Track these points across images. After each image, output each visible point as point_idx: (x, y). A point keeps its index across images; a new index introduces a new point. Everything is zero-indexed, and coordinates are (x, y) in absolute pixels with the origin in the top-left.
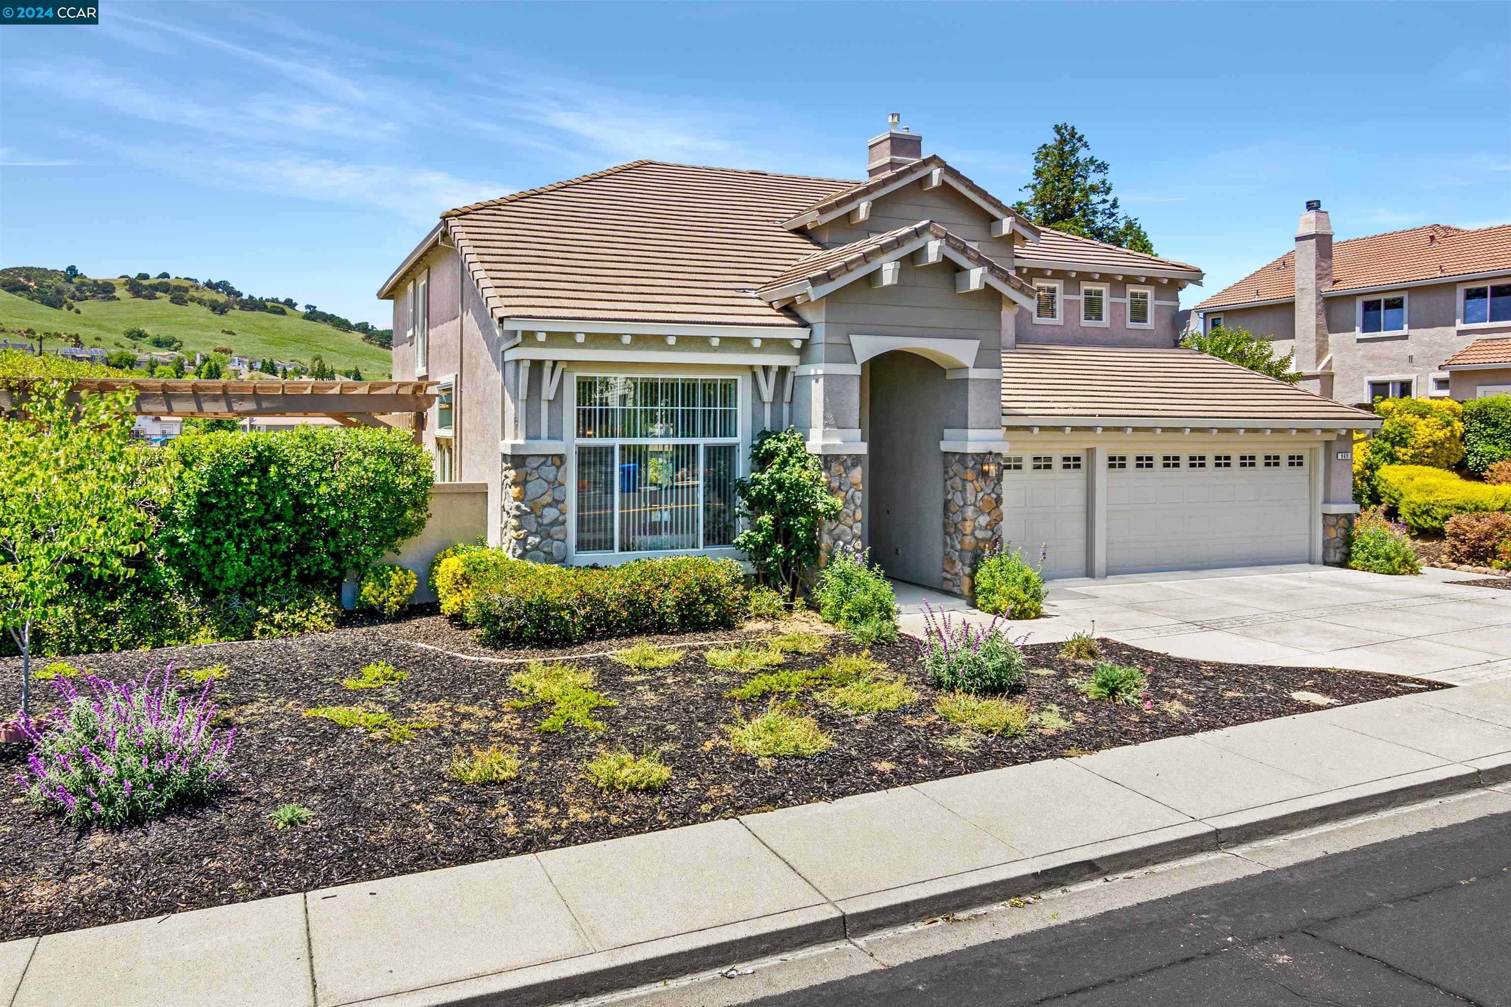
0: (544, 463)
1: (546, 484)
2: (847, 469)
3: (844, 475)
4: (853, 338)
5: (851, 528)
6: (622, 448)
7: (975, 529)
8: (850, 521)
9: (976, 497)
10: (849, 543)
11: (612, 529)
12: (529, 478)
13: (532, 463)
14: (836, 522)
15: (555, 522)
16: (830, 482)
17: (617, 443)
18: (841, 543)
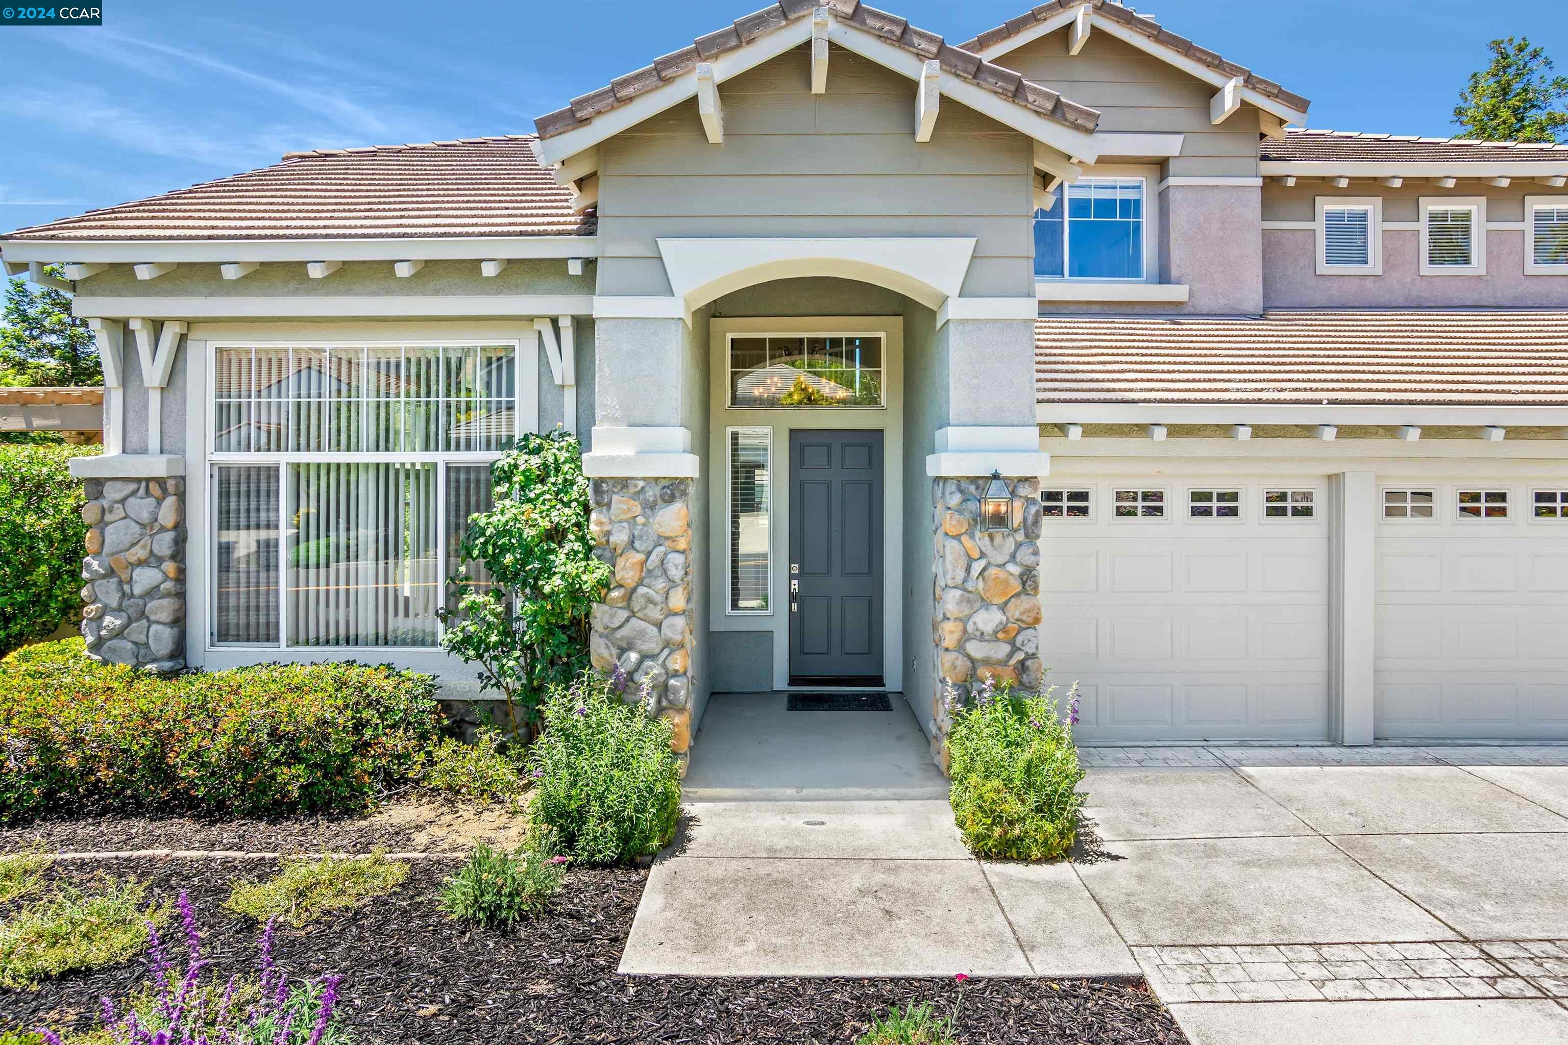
0: (134, 493)
1: (137, 528)
2: (650, 507)
3: (640, 520)
4: (662, 242)
5: (659, 625)
6: (296, 468)
7: (965, 637)
8: (655, 613)
9: (968, 570)
10: (653, 657)
11: (277, 607)
12: (108, 518)
13: (112, 493)
14: (625, 614)
15: (152, 593)
16: (608, 533)
17: (284, 459)
18: (633, 656)
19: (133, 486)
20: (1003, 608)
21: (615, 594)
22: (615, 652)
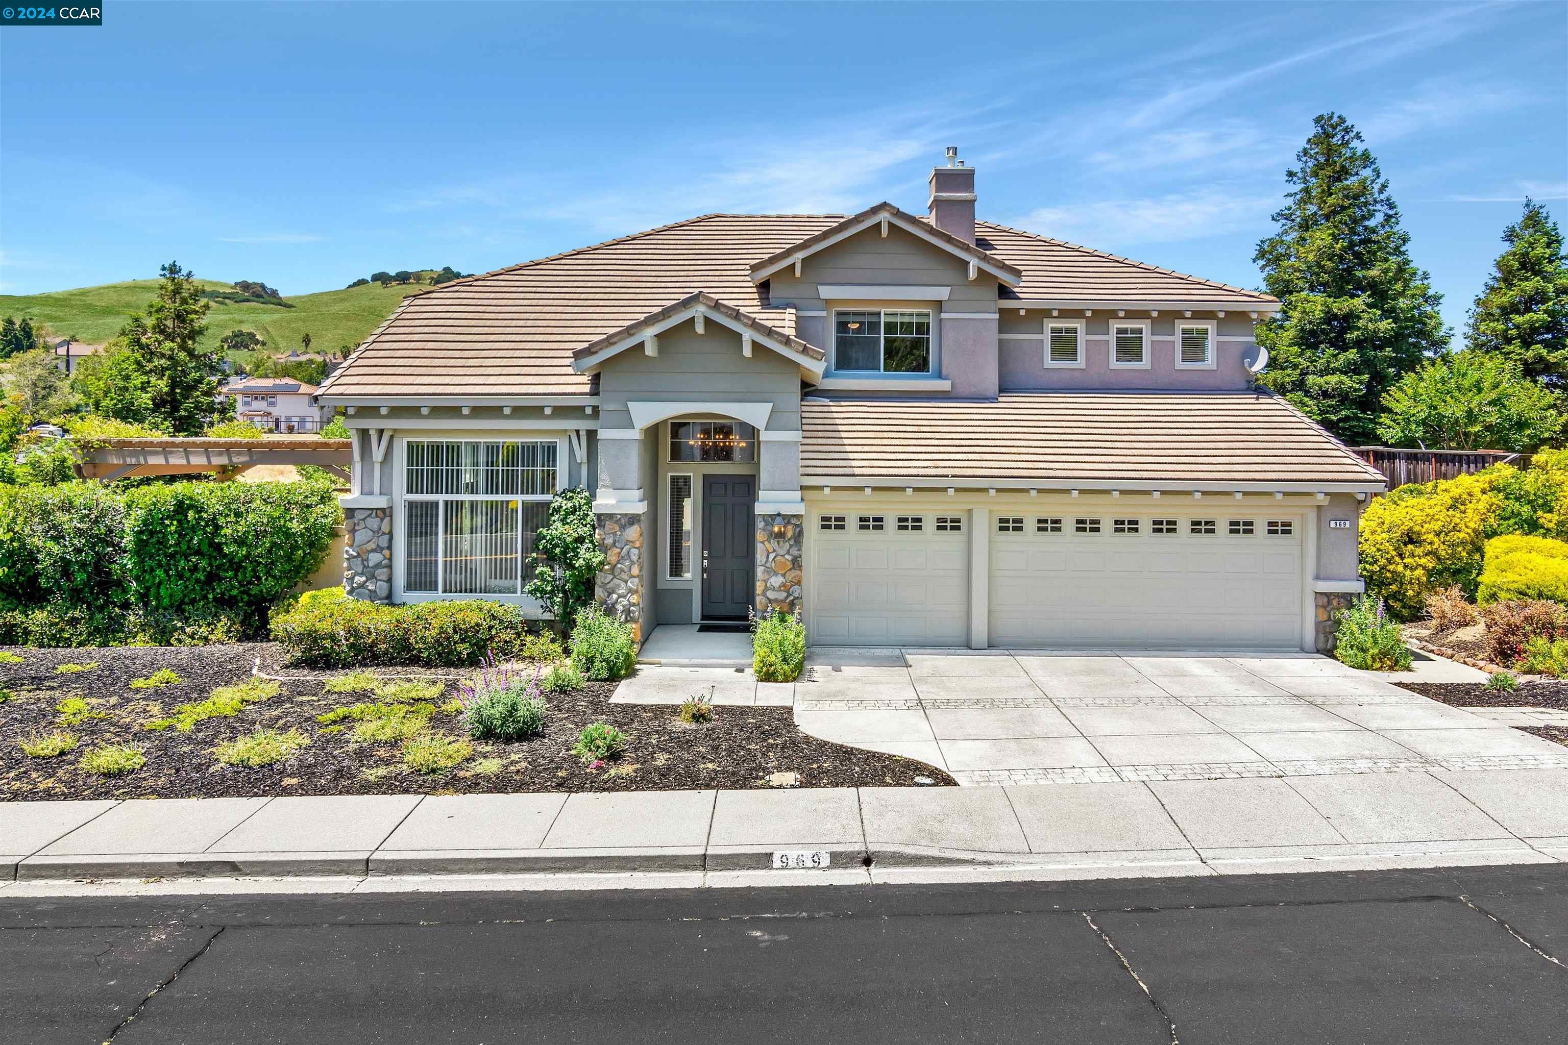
0: (369, 516)
1: (371, 533)
2: (623, 527)
3: (619, 533)
4: (629, 404)
5: (626, 582)
6: (446, 503)
7: (766, 589)
8: (625, 576)
9: (768, 557)
10: (624, 597)
11: (436, 573)
12: (357, 528)
13: (359, 515)
14: (611, 577)
15: (378, 566)
16: (604, 539)
17: (441, 498)
18: (615, 596)
19: (369, 513)
20: (784, 575)
21: (606, 567)
22: (606, 594)
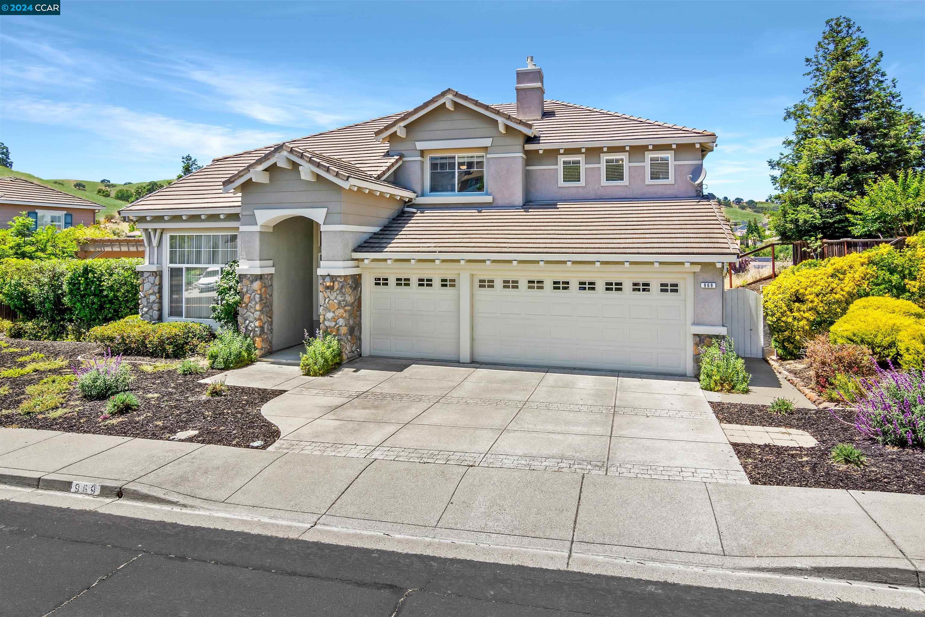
0: (150, 275)
1: (151, 285)
2: (252, 282)
3: (249, 285)
4: (255, 211)
5: (253, 314)
6: (186, 268)
7: (325, 319)
8: (253, 310)
9: (325, 301)
10: (252, 322)
11: (182, 307)
12: (145, 282)
13: (146, 275)
14: (246, 311)
15: (154, 302)
16: (242, 289)
17: (184, 266)
18: (247, 322)
19: (150, 273)
20: (334, 312)
21: (243, 305)
22: (244, 320)
